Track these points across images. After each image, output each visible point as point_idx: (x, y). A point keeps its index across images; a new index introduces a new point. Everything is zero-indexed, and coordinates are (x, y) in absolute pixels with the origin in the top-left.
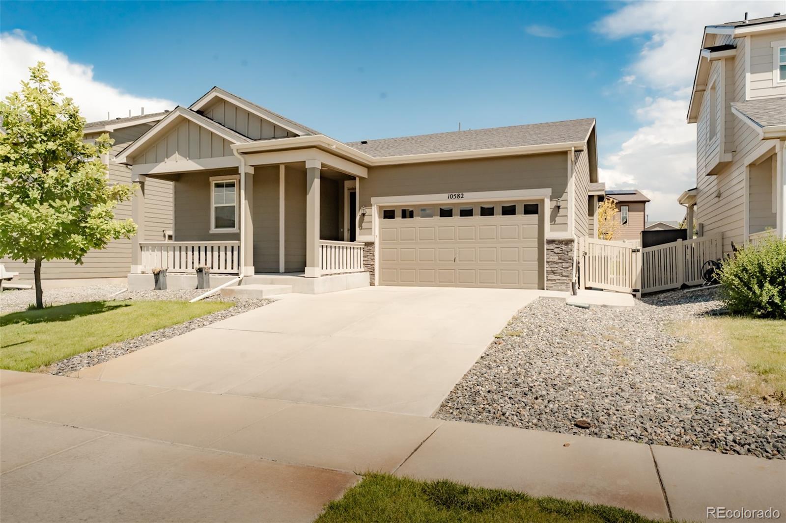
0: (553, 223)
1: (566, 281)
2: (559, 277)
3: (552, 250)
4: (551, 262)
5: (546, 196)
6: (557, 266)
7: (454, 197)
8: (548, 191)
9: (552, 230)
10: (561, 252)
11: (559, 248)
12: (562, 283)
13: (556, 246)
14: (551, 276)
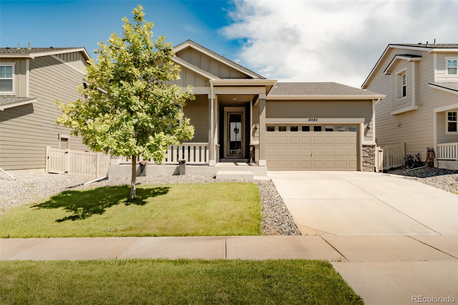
0: (366, 136)
1: (372, 167)
2: (369, 165)
3: (365, 151)
4: (365, 156)
5: (362, 122)
6: (368, 159)
7: (312, 120)
8: (363, 120)
9: (365, 140)
10: (370, 151)
11: (368, 149)
12: (370, 168)
13: (368, 148)
14: (365, 164)
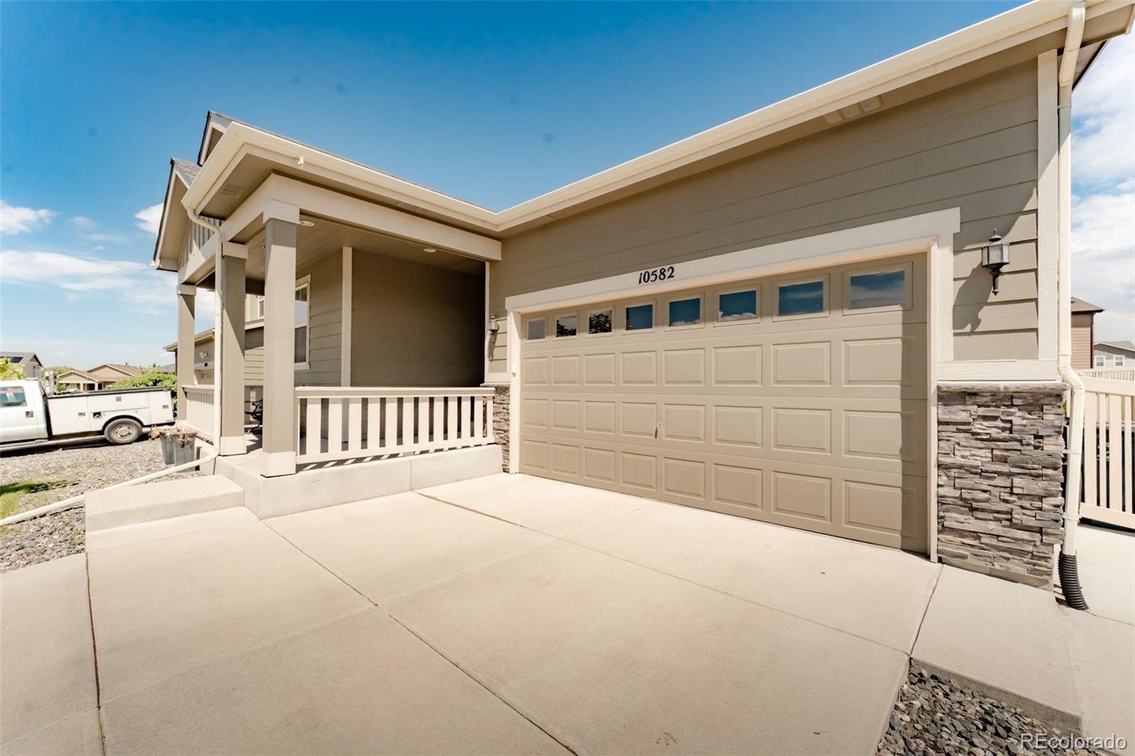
0: (968, 328)
1: (1030, 548)
2: (993, 527)
3: (962, 427)
4: (961, 467)
5: (937, 239)
6: (985, 484)
7: (652, 278)
8: (950, 219)
9: (959, 356)
10: (1006, 434)
11: (995, 418)
12: (1009, 551)
13: (982, 411)
14: (962, 518)
